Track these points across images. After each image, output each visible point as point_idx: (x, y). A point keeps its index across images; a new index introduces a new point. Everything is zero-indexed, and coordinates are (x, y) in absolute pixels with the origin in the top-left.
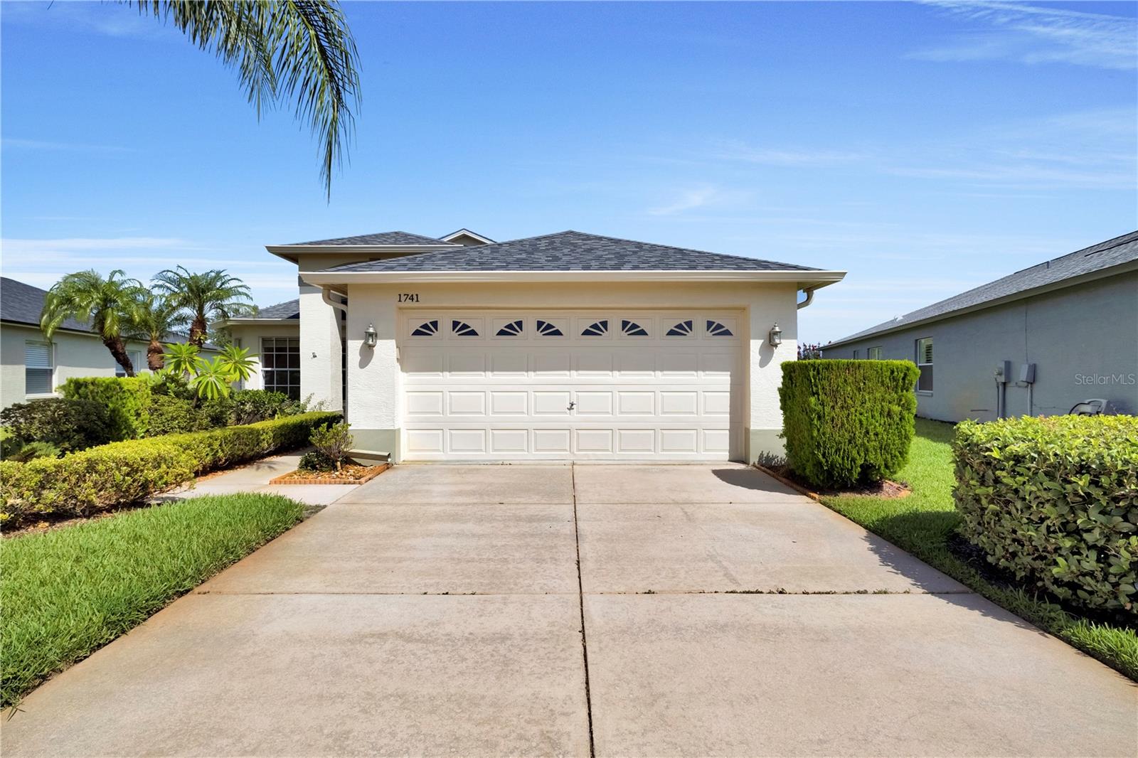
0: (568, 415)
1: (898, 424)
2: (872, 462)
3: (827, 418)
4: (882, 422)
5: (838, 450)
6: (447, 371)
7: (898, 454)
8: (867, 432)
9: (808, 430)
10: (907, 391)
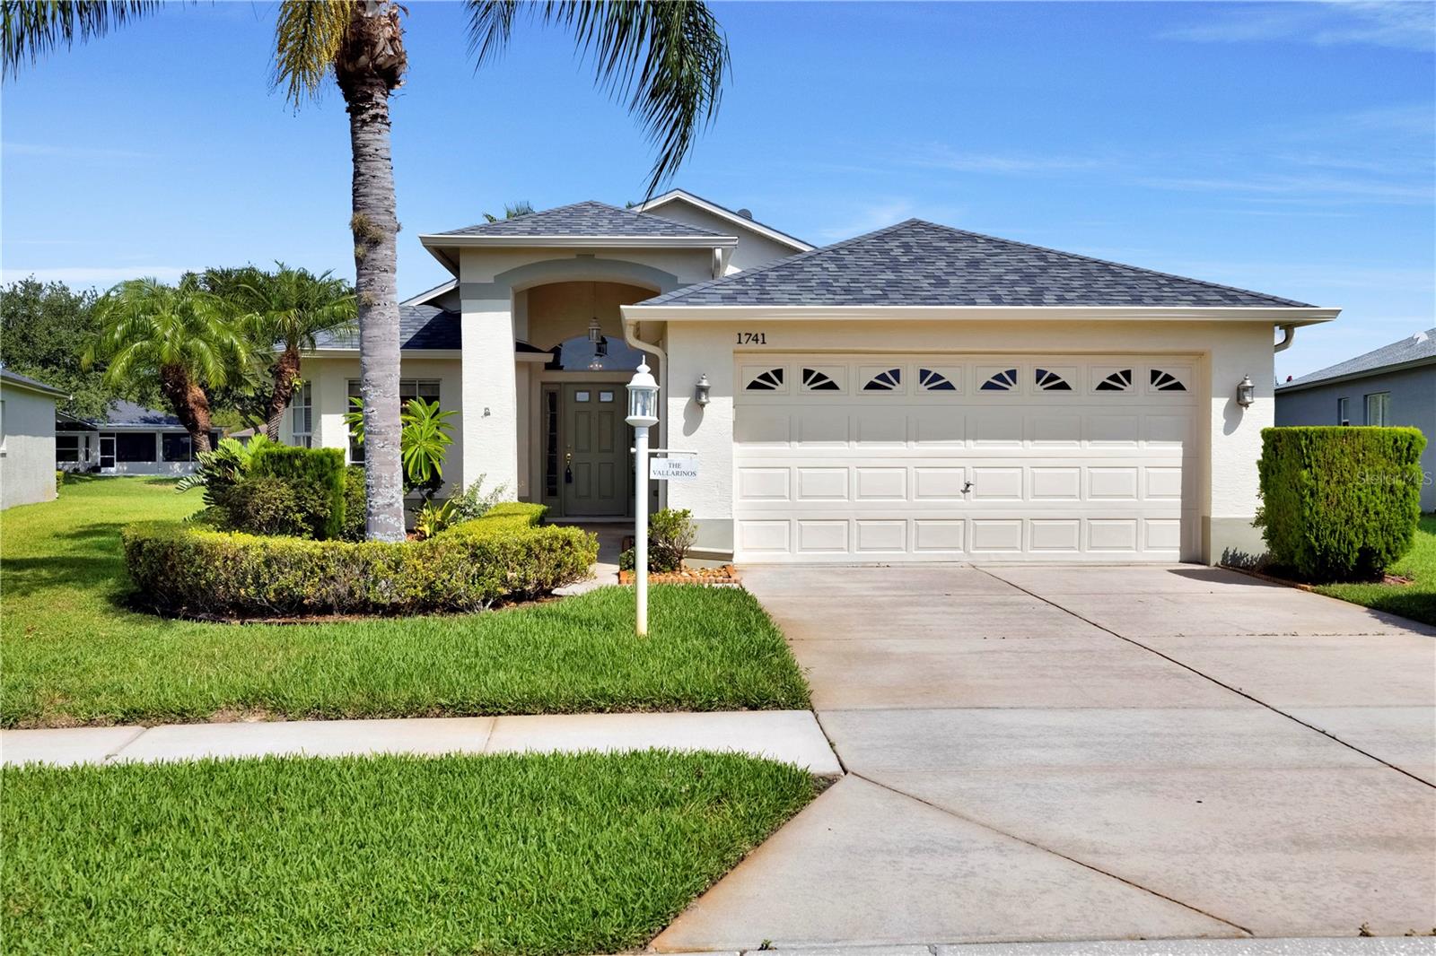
0: (963, 500)
1: (1401, 501)
2: (1371, 545)
3: (1321, 494)
4: (1384, 499)
5: (1333, 532)
6: (795, 440)
7: (1401, 536)
8: (1367, 511)
9: (1298, 509)
10: (1412, 463)
